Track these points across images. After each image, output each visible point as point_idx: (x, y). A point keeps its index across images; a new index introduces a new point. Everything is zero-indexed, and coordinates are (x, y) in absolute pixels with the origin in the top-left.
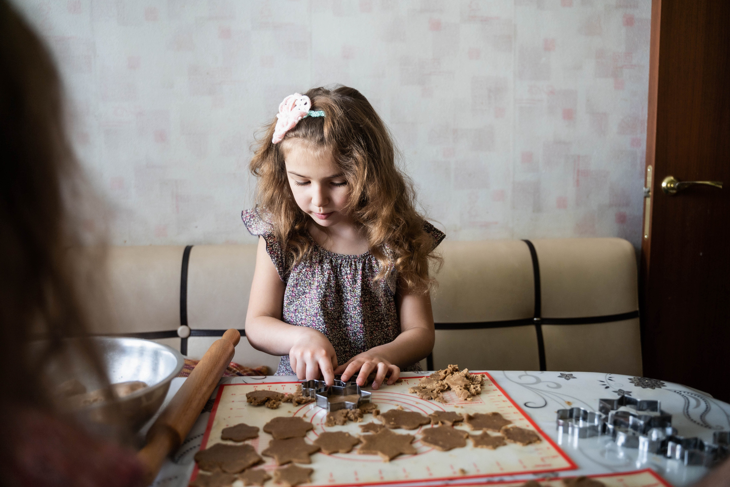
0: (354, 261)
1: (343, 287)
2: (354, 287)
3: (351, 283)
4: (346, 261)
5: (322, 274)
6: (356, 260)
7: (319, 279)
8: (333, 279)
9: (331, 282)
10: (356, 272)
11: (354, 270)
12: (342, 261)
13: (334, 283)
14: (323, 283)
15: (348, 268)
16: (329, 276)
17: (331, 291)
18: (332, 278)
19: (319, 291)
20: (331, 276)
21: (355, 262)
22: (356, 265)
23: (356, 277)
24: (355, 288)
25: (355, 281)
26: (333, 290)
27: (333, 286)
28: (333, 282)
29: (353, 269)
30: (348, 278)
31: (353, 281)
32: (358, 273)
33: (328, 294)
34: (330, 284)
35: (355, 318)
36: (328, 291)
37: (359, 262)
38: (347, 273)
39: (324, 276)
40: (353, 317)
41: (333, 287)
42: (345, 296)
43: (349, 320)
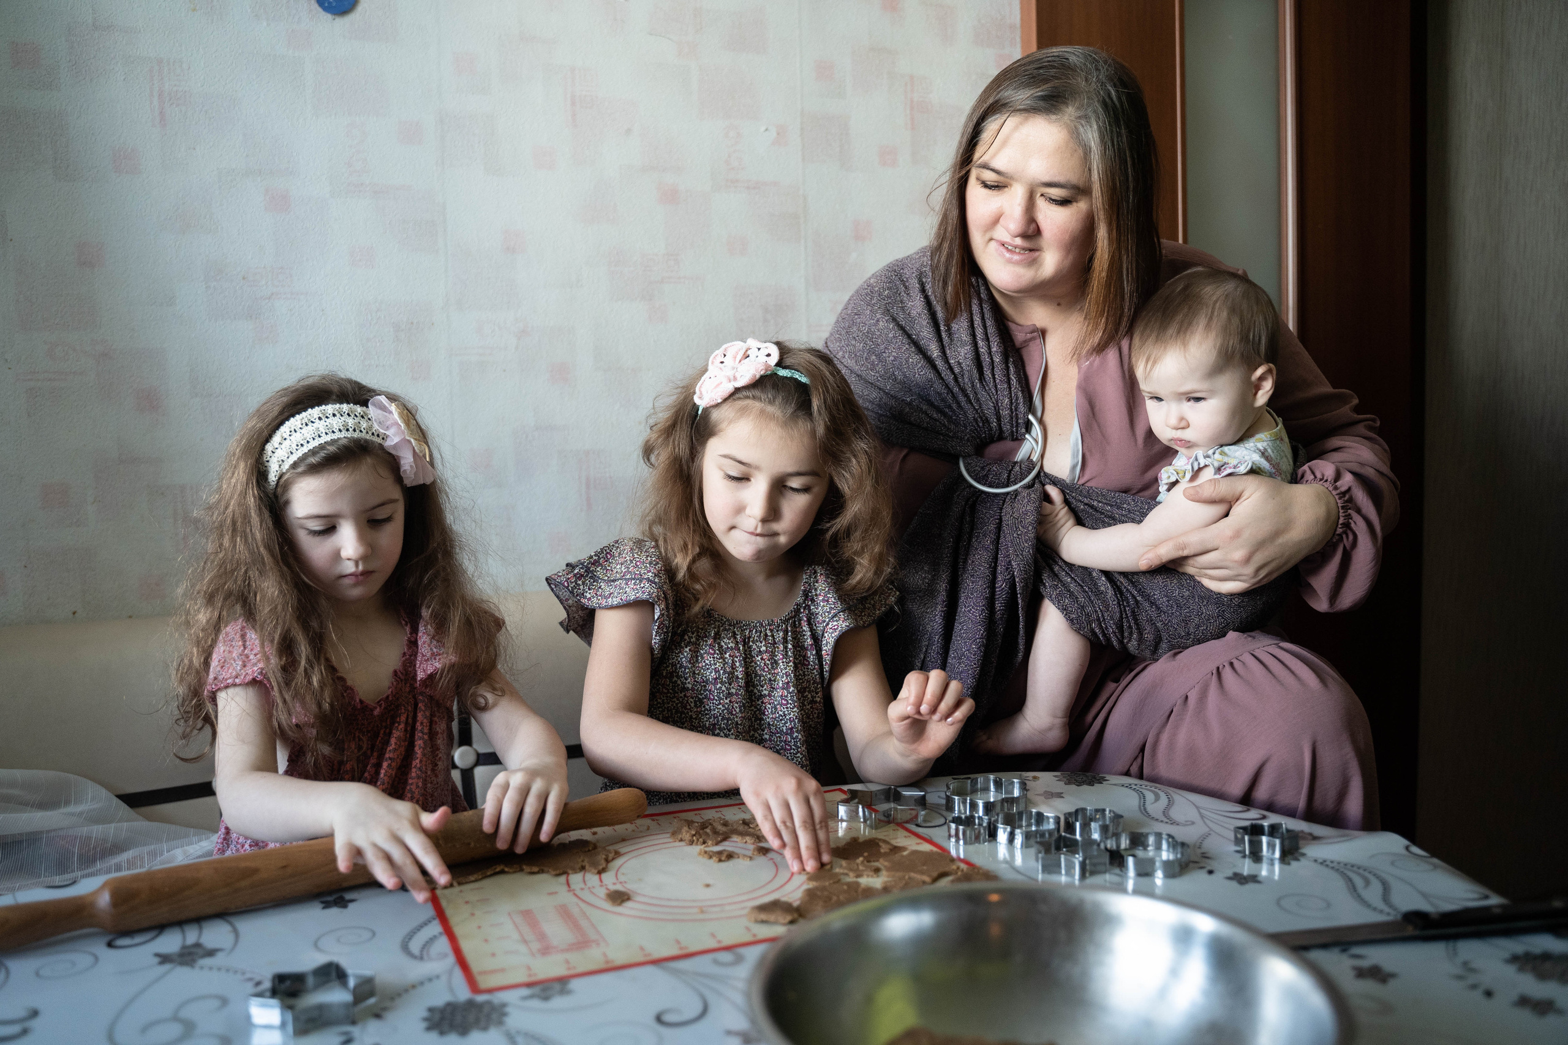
0: (770, 629)
1: (755, 677)
2: (775, 673)
3: (770, 666)
4: (756, 631)
5: (721, 658)
6: (772, 628)
7: (717, 666)
8: (740, 665)
9: (737, 671)
10: (775, 648)
11: (771, 644)
12: (750, 631)
13: (742, 671)
14: (725, 672)
15: (761, 642)
16: (733, 660)
17: (739, 686)
18: (737, 664)
19: (718, 687)
20: (737, 660)
21: (771, 631)
22: (773, 636)
23: (776, 656)
24: (777, 674)
25: (776, 662)
26: (742, 682)
27: (740, 677)
28: (741, 669)
29: (769, 643)
30: (764, 660)
31: (772, 664)
32: (778, 648)
33: (733, 691)
34: (736, 673)
35: (776, 725)
36: (733, 685)
37: (777, 631)
38: (760, 651)
39: (724, 661)
40: (773, 725)
41: (742, 679)
42: (759, 691)
43: (766, 731)
